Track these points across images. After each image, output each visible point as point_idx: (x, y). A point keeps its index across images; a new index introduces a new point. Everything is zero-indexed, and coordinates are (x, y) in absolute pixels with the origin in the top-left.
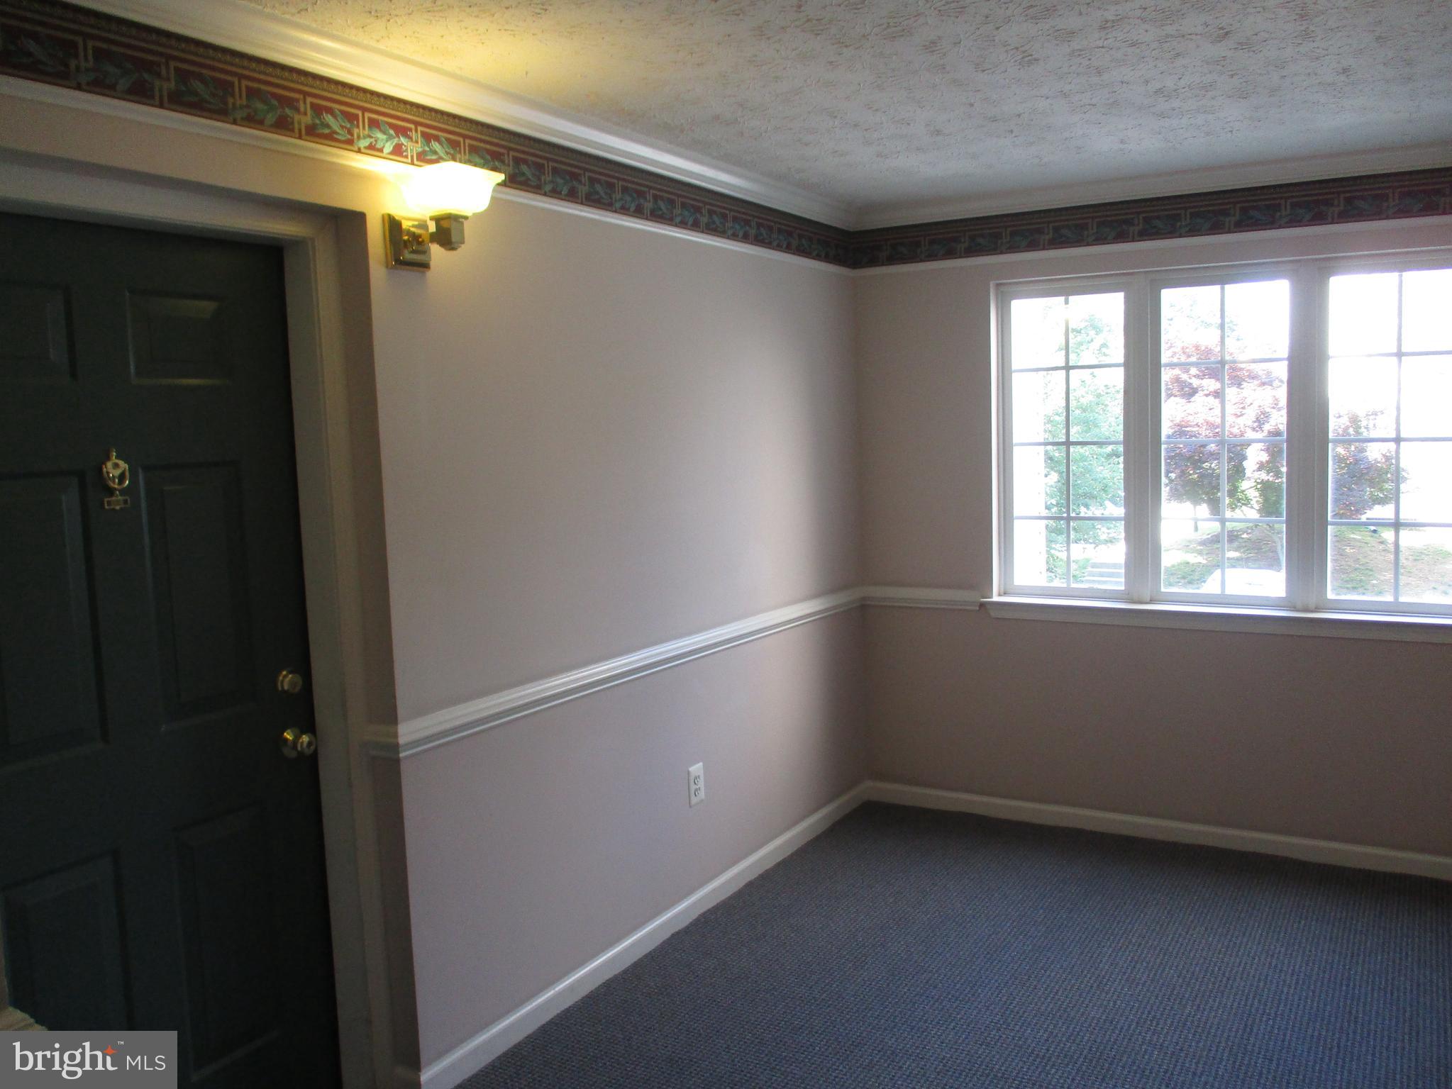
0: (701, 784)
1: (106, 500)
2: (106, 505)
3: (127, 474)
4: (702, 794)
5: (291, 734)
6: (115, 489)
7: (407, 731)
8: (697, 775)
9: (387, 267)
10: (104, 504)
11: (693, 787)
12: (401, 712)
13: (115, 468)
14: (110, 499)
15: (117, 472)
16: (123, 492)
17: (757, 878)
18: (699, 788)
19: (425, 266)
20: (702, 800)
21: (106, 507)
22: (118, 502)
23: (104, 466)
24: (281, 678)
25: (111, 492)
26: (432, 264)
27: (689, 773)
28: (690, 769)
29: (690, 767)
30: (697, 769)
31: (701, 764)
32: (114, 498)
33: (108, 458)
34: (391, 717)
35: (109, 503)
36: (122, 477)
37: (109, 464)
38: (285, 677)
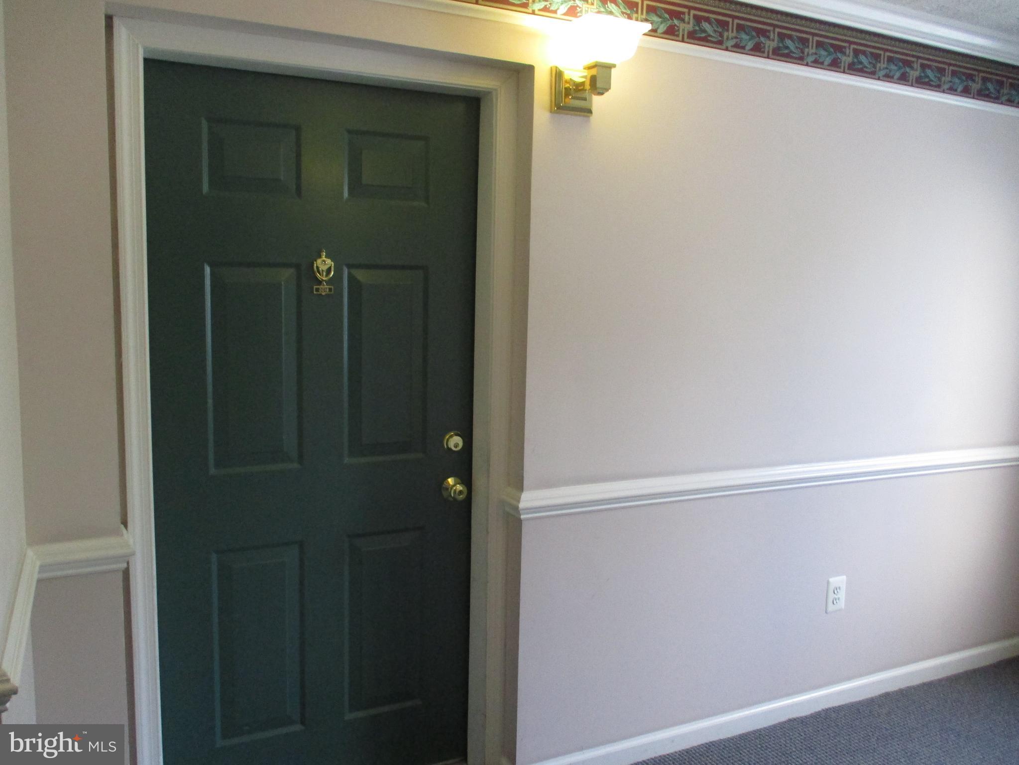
0: (842, 595)
1: (315, 287)
2: (314, 290)
3: (333, 269)
4: (842, 604)
5: (453, 481)
6: (323, 280)
7: (529, 499)
8: (837, 586)
9: (551, 112)
10: (313, 290)
11: (831, 596)
12: (526, 483)
13: (324, 263)
14: (318, 287)
15: (323, 268)
16: (329, 282)
17: (896, 692)
18: (839, 599)
19: (590, 111)
20: (840, 610)
21: (315, 293)
22: (325, 290)
23: (315, 262)
24: (447, 437)
25: (320, 282)
26: (594, 109)
27: (828, 582)
28: (831, 580)
29: (831, 577)
30: (839, 581)
31: (844, 578)
32: (322, 287)
33: (320, 257)
34: (519, 486)
35: (317, 290)
36: (329, 271)
37: (319, 261)
38: (451, 436)
